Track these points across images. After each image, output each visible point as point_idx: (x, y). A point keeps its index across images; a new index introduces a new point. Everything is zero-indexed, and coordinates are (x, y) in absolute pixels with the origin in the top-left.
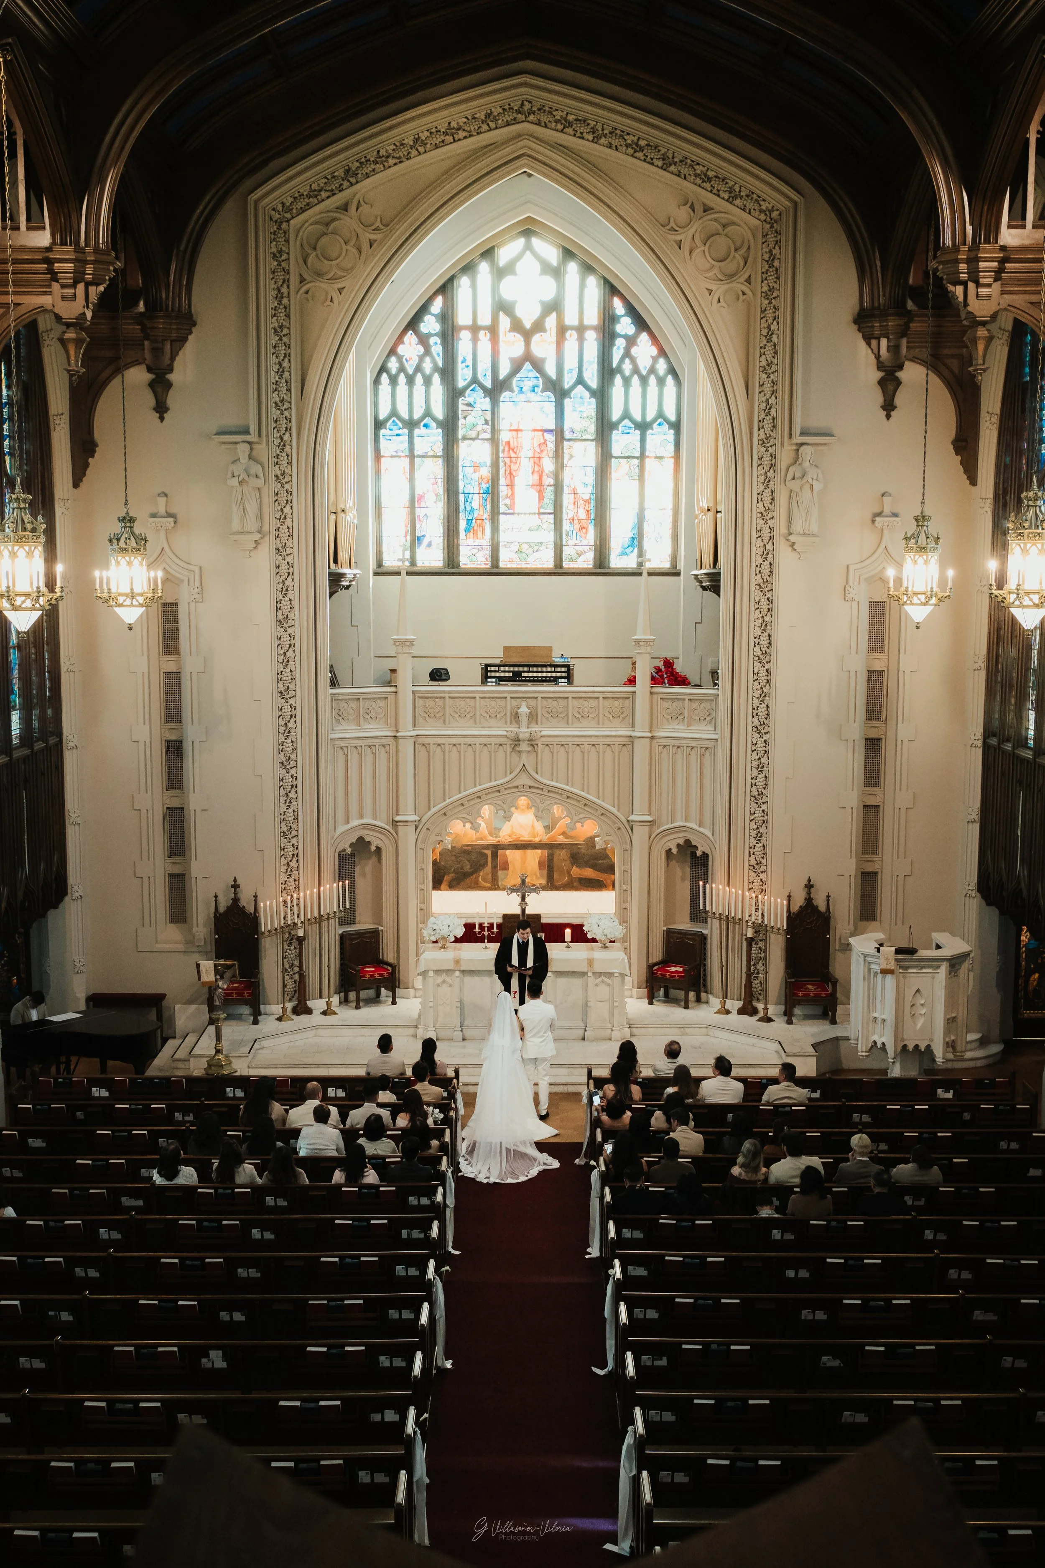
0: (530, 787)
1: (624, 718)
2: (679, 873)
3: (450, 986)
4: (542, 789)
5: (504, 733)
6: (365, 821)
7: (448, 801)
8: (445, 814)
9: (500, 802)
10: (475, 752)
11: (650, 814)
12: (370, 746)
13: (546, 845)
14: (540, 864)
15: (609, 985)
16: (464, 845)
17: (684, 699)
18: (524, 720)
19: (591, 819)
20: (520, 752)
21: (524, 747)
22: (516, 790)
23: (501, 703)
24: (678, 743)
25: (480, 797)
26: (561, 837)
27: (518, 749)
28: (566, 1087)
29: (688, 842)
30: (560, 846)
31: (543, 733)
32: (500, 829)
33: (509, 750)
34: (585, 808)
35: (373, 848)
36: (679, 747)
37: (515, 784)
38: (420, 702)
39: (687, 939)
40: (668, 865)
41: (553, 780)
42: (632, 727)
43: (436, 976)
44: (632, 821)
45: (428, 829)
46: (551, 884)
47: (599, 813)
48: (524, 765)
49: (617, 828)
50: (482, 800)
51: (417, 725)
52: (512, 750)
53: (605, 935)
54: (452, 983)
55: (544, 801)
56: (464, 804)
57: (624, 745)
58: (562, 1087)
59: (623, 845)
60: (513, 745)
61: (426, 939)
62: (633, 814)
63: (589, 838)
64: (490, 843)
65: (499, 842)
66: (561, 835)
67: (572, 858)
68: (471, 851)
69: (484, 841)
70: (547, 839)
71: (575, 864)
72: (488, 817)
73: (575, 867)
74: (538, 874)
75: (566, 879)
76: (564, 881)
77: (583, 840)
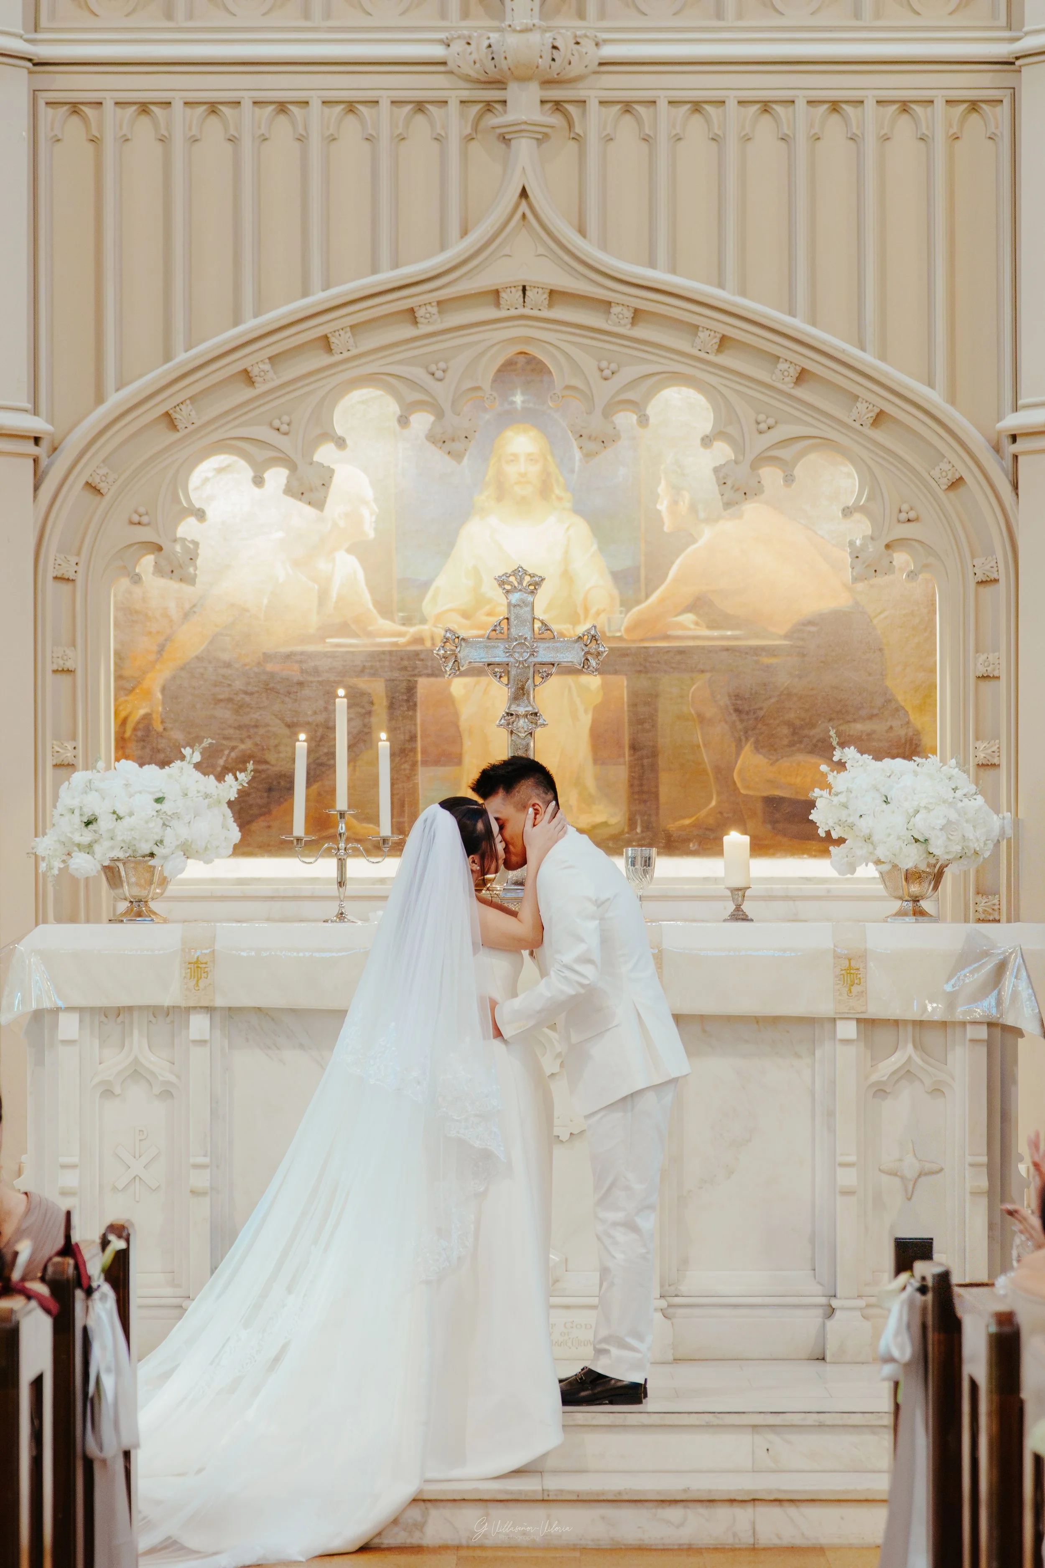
0: (555, 296)
3: (167, 1094)
4: (609, 306)
5: (437, 51)
7: (182, 358)
9: (418, 373)
13: (623, 653)
14: (601, 741)
15: (939, 1089)
16: (267, 657)
21: (525, 109)
22: (491, 313)
25: (325, 343)
26: (688, 618)
27: (492, 120)
28: (743, 1515)
31: (610, 51)
32: (424, 586)
33: (456, 126)
34: (800, 391)
37: (483, 281)
41: (652, 264)
42: (1009, 27)
43: (96, 1042)
44: (1014, 438)
45: (93, 488)
46: (647, 827)
47: (864, 411)
48: (524, 193)
49: (945, 482)
50: (337, 358)
51: (44, 23)
52: (468, 130)
53: (917, 841)
54: (173, 1078)
55: (613, 366)
56: (255, 371)
57: (974, 106)
58: (723, 1513)
59: (973, 557)
60: (475, 109)
61: (50, 868)
62: (1016, 408)
63: (810, 623)
64: (380, 645)
65: (419, 640)
66: (690, 609)
67: (737, 711)
68: (301, 684)
69: (356, 635)
70: (628, 630)
71: (747, 739)
72: (372, 535)
73: (748, 748)
74: (590, 783)
75: (713, 803)
76: (703, 813)
77: (782, 632)
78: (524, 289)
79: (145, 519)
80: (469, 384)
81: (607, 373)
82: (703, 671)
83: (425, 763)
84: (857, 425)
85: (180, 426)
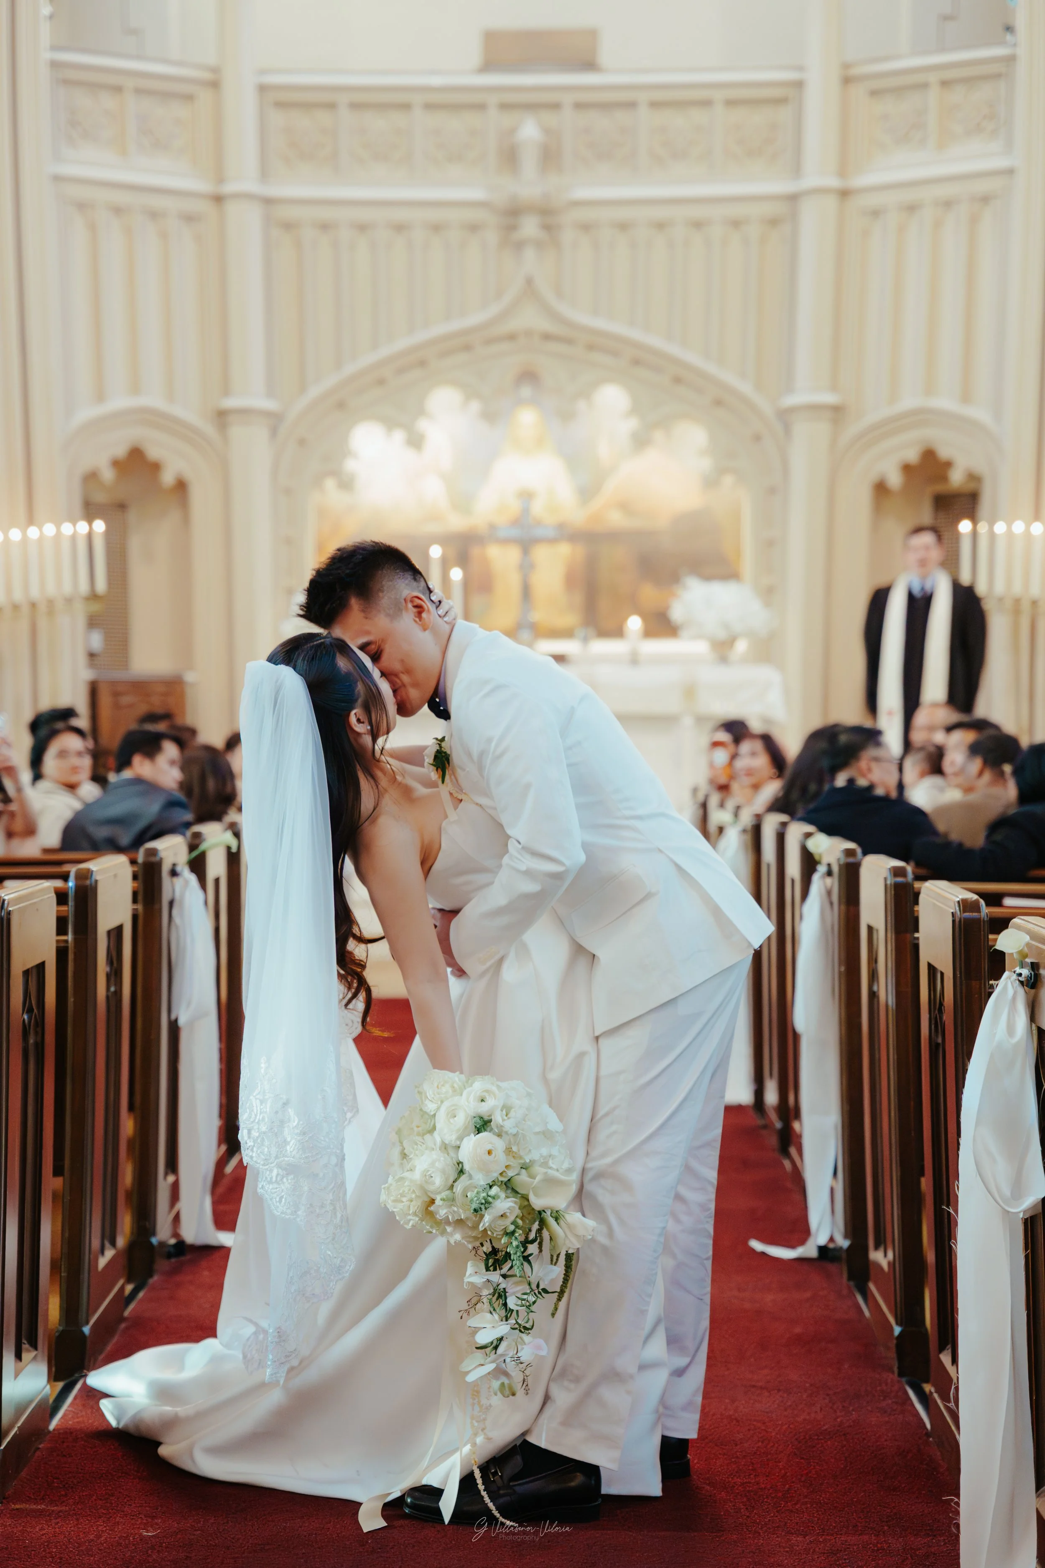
0: (547, 337)
4: (572, 342)
5: (482, 196)
6: (144, 402)
8: (341, 402)
9: (475, 379)
10: (410, 244)
11: (833, 388)
12: (151, 212)
13: (583, 532)
17: (925, 86)
18: (529, 163)
20: (519, 244)
21: (530, 227)
23: (474, 119)
24: (909, 196)
25: (424, 362)
27: (514, 235)
29: (929, 455)
30: (613, 536)
31: (576, 194)
35: (168, 478)
36: (912, 205)
37: (507, 329)
38: (276, 118)
41: (598, 316)
44: (790, 410)
47: (709, 398)
48: (528, 279)
50: (429, 371)
52: (500, 243)
56: (386, 379)
59: (766, 478)
60: (503, 230)
62: (791, 393)
66: (616, 507)
77: (666, 522)
78: (529, 333)
80: (499, 385)
82: (622, 544)
84: (704, 406)
85: (346, 407)
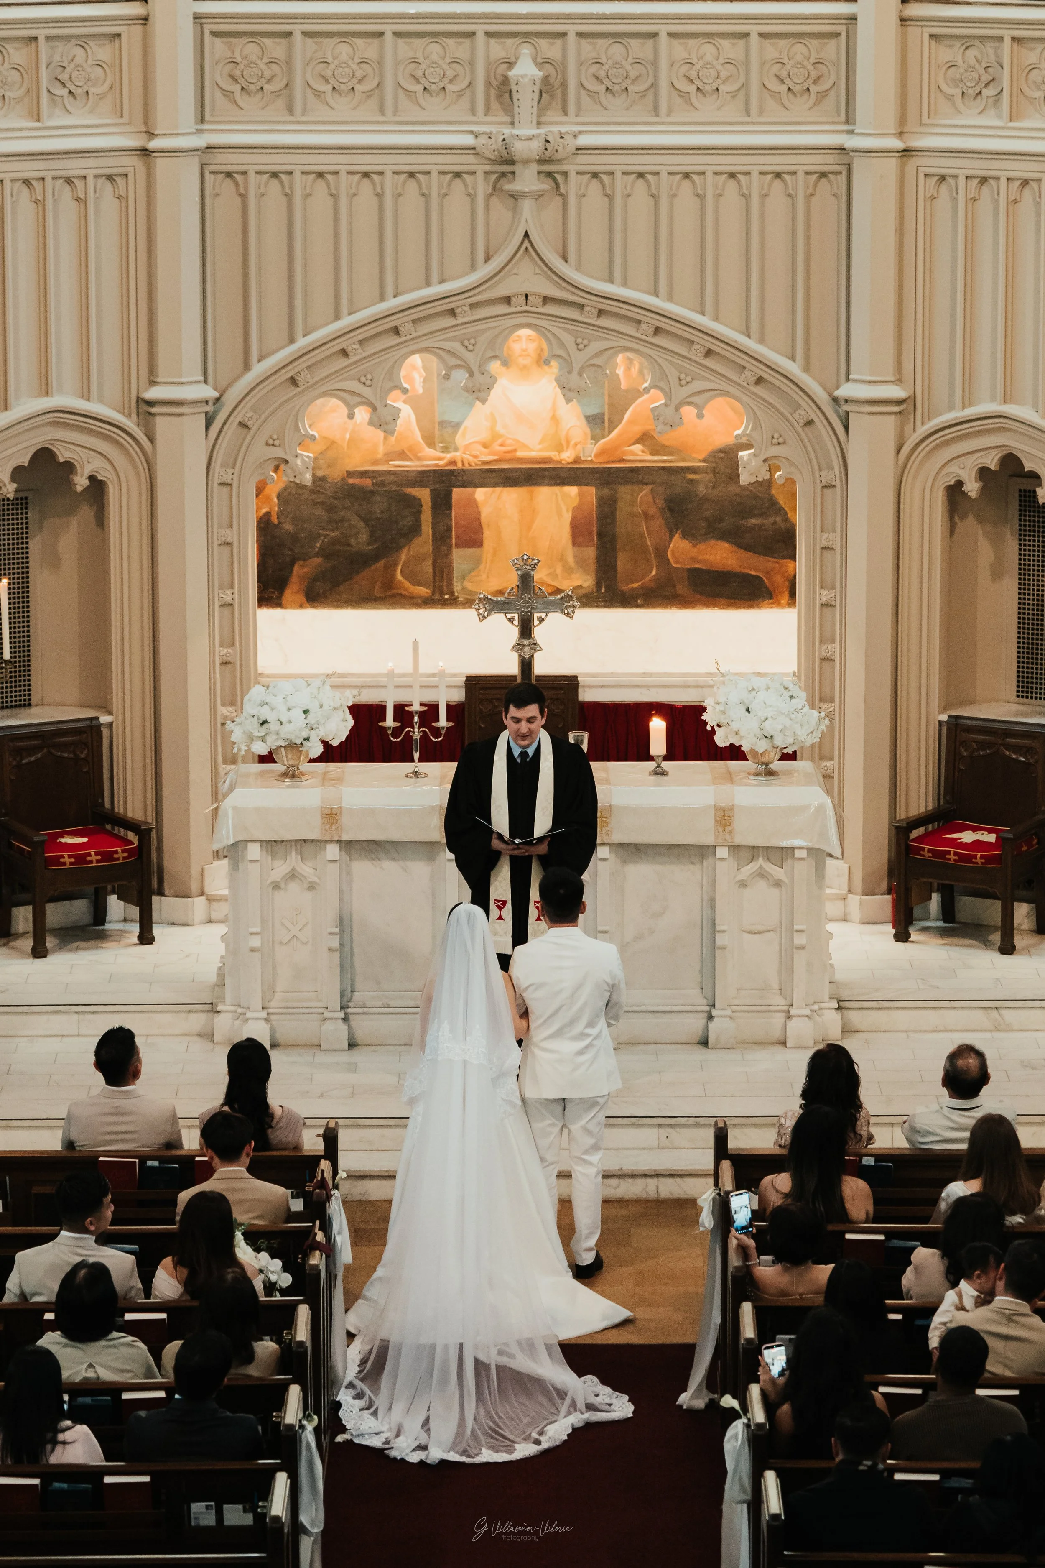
0: (546, 300)
1: (822, 96)
2: (985, 553)
3: (312, 887)
4: (581, 307)
5: (469, 140)
6: (57, 401)
7: (302, 343)
8: (293, 381)
9: (456, 346)
10: (380, 196)
11: (899, 381)
12: (68, 181)
13: (593, 471)
14: (578, 531)
15: (778, 884)
16: (350, 474)
17: (1000, 39)
18: (526, 100)
19: (725, 393)
20: (514, 197)
21: (527, 180)
22: (503, 309)
23: (459, 49)
24: (980, 167)
25: (396, 331)
26: (637, 448)
28: (652, 1183)
29: (1010, 462)
30: (633, 475)
31: (583, 141)
32: (457, 426)
33: (482, 188)
34: (708, 362)
35: (81, 482)
36: (984, 180)
37: (501, 291)
38: (216, 48)
39: (1009, 747)
40: (952, 529)
41: (611, 281)
42: (847, 122)
43: (270, 857)
44: (846, 401)
45: (243, 425)
46: (608, 588)
47: (749, 376)
48: (526, 235)
49: (802, 422)
50: (403, 339)
51: (207, 117)
52: (490, 191)
53: (766, 737)
54: (315, 879)
55: (585, 342)
56: (349, 349)
57: (823, 175)
58: (640, 1181)
59: (820, 470)
60: (494, 177)
61: (239, 750)
62: (848, 379)
63: (720, 451)
64: (427, 466)
65: (454, 463)
66: (637, 441)
67: (671, 510)
68: (372, 492)
69: (410, 459)
70: (596, 456)
71: (677, 530)
72: (421, 391)
73: (677, 537)
74: (571, 559)
75: (654, 573)
76: (647, 579)
77: (701, 458)
78: (527, 296)
79: (277, 442)
80: (490, 354)
81: (581, 346)
82: (646, 484)
83: (457, 546)
84: (745, 384)
85: (300, 384)
